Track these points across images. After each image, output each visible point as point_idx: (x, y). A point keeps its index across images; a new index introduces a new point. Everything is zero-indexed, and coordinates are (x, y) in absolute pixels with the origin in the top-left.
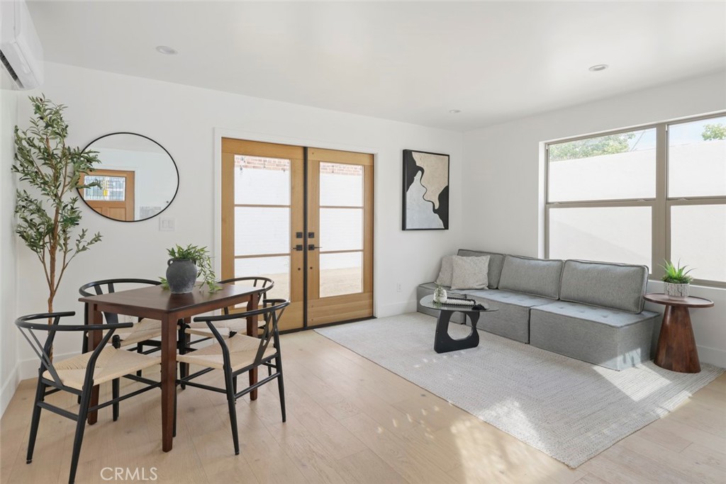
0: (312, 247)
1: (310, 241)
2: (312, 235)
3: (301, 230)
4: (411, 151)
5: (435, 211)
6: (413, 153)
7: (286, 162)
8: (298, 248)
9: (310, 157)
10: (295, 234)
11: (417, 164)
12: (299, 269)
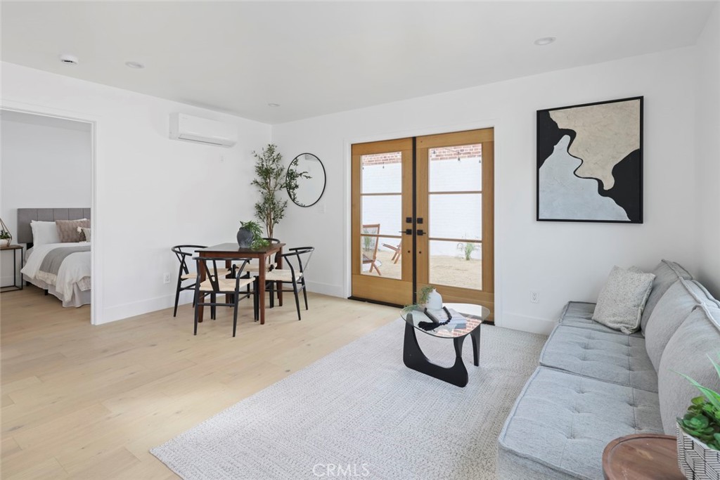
0: (421, 233)
1: (419, 227)
2: (420, 221)
3: (410, 215)
4: (547, 111)
5: (602, 192)
6: (550, 112)
7: (399, 155)
8: (408, 232)
9: (418, 147)
10: (405, 219)
11: (560, 127)
12: (409, 252)
